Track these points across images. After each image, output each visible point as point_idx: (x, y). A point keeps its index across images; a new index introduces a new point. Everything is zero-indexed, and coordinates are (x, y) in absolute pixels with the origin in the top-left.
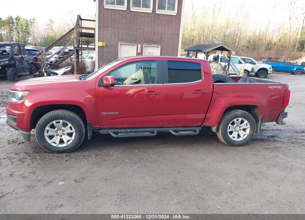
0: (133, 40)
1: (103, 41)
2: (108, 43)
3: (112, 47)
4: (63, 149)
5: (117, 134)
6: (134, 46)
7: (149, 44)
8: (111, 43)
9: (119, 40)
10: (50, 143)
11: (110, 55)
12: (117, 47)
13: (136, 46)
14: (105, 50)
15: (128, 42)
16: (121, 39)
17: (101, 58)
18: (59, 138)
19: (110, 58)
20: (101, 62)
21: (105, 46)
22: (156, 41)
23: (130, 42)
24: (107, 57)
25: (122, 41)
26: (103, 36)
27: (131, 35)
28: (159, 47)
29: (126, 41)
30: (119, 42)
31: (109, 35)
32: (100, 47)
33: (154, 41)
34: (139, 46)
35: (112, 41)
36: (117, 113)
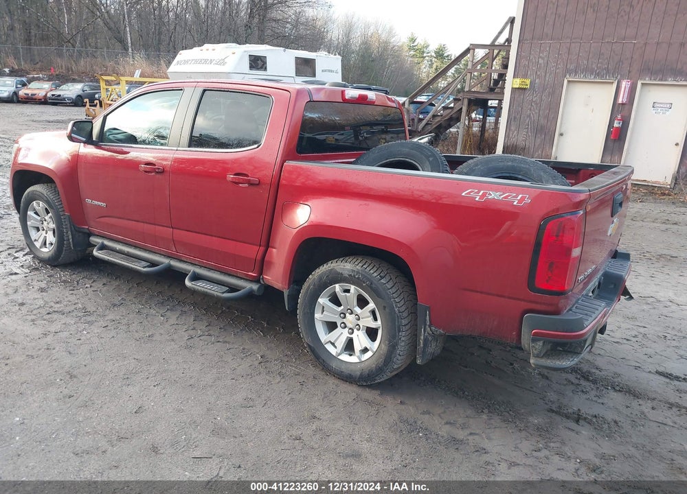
0: (607, 69)
1: (525, 76)
2: (537, 81)
3: (546, 89)
6: (609, 85)
7: (660, 76)
8: (545, 80)
9: (566, 72)
11: (537, 111)
12: (560, 89)
13: (615, 86)
14: (528, 97)
15: (592, 74)
16: (572, 67)
17: (515, 118)
19: (536, 118)
20: (513, 128)
21: (528, 86)
23: (598, 75)
24: (529, 116)
25: (576, 73)
26: (527, 63)
27: (603, 54)
29: (588, 71)
30: (568, 76)
31: (543, 58)
32: (517, 91)
33: (679, 67)
34: (625, 84)
35: (548, 75)
36: (104, 204)
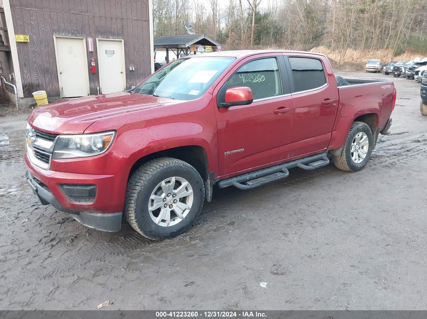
0: (77, 30)
1: (24, 33)
2: (34, 37)
3: (42, 43)
4: (178, 228)
5: (244, 183)
6: (81, 41)
7: (106, 36)
8: (40, 36)
9: (54, 31)
10: (157, 223)
11: (40, 59)
12: (52, 42)
13: (84, 41)
14: (31, 48)
15: (69, 33)
16: (56, 28)
17: (25, 64)
18: (169, 210)
19: (41, 63)
20: (25, 72)
21: (29, 41)
22: (116, 30)
23: (73, 34)
24: (35, 62)
25: (59, 32)
26: (23, 24)
27: (72, 21)
28: (121, 41)
29: (66, 31)
30: (54, 34)
31: (34, 21)
32: (21, 44)
33: (113, 31)
34: (90, 40)
35: (41, 33)
36: (242, 150)
